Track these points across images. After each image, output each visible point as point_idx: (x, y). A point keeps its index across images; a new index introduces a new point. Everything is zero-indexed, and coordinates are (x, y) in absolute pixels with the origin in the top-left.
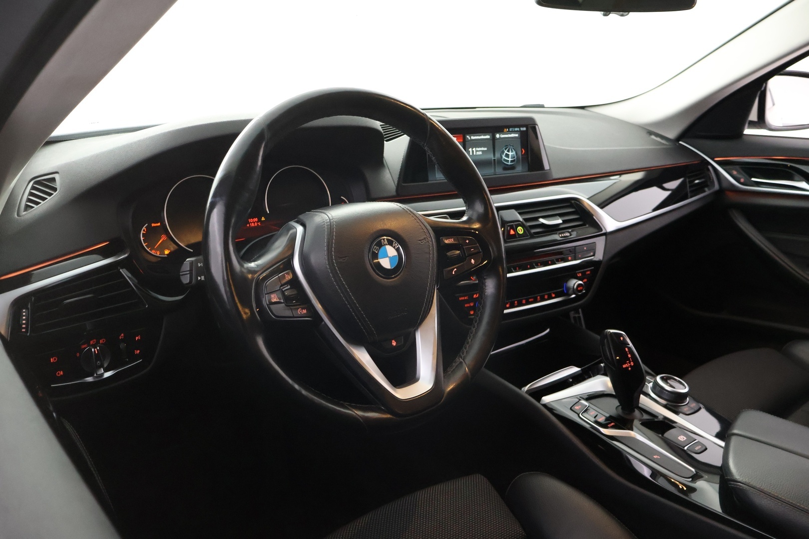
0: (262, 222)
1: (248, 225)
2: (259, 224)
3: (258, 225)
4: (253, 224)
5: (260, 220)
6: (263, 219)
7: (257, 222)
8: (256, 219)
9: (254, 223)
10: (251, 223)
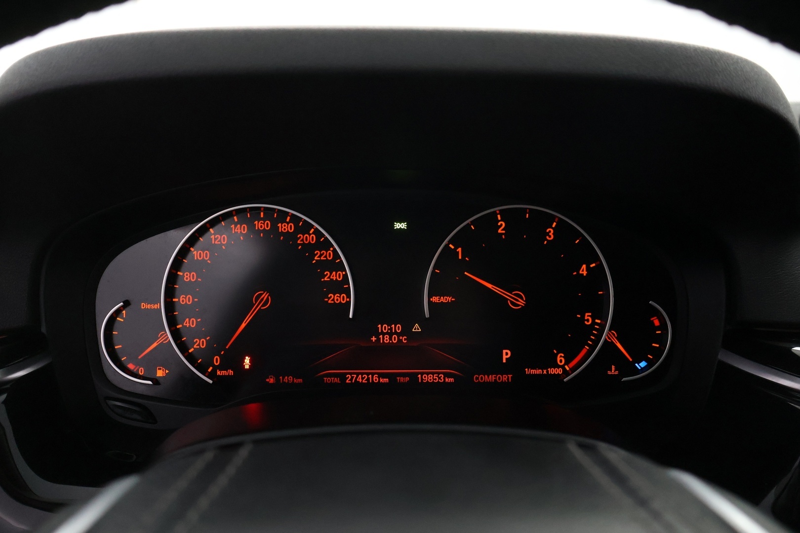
0: (411, 336)
1: (374, 339)
2: (404, 339)
3: (400, 341)
4: (387, 337)
5: (407, 331)
6: (417, 328)
7: (399, 335)
8: (399, 328)
9: (391, 334)
10: (383, 334)
